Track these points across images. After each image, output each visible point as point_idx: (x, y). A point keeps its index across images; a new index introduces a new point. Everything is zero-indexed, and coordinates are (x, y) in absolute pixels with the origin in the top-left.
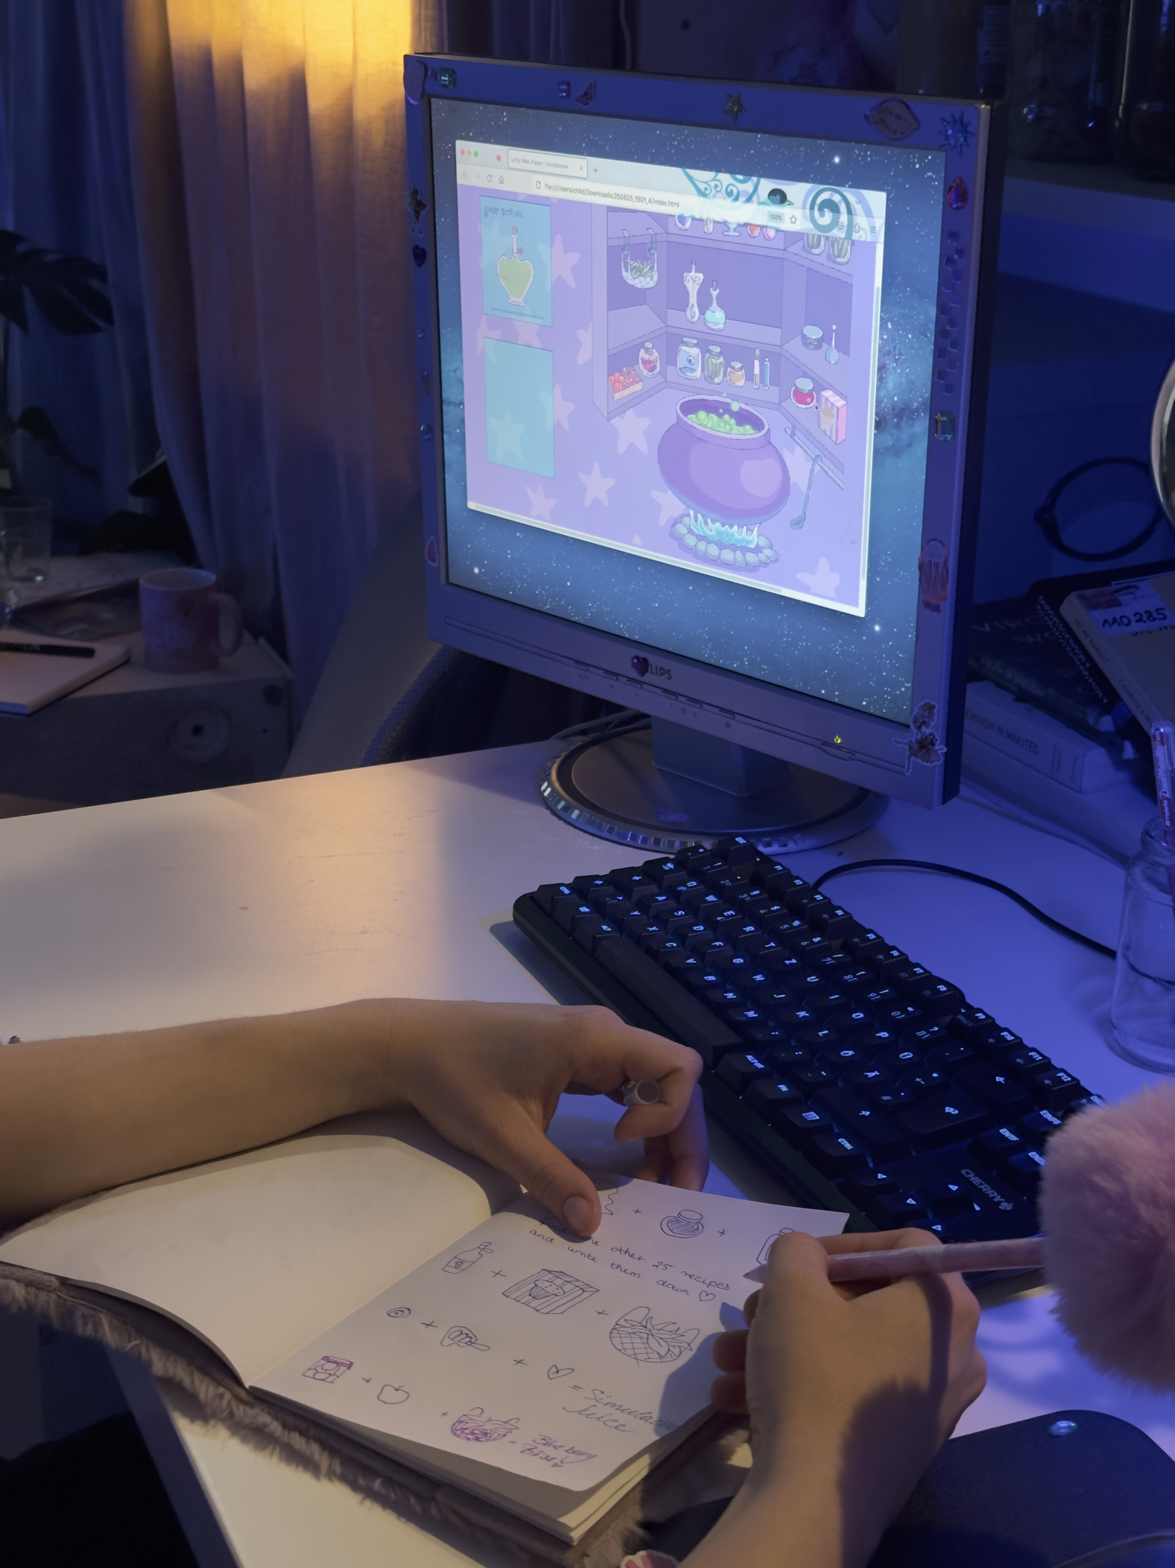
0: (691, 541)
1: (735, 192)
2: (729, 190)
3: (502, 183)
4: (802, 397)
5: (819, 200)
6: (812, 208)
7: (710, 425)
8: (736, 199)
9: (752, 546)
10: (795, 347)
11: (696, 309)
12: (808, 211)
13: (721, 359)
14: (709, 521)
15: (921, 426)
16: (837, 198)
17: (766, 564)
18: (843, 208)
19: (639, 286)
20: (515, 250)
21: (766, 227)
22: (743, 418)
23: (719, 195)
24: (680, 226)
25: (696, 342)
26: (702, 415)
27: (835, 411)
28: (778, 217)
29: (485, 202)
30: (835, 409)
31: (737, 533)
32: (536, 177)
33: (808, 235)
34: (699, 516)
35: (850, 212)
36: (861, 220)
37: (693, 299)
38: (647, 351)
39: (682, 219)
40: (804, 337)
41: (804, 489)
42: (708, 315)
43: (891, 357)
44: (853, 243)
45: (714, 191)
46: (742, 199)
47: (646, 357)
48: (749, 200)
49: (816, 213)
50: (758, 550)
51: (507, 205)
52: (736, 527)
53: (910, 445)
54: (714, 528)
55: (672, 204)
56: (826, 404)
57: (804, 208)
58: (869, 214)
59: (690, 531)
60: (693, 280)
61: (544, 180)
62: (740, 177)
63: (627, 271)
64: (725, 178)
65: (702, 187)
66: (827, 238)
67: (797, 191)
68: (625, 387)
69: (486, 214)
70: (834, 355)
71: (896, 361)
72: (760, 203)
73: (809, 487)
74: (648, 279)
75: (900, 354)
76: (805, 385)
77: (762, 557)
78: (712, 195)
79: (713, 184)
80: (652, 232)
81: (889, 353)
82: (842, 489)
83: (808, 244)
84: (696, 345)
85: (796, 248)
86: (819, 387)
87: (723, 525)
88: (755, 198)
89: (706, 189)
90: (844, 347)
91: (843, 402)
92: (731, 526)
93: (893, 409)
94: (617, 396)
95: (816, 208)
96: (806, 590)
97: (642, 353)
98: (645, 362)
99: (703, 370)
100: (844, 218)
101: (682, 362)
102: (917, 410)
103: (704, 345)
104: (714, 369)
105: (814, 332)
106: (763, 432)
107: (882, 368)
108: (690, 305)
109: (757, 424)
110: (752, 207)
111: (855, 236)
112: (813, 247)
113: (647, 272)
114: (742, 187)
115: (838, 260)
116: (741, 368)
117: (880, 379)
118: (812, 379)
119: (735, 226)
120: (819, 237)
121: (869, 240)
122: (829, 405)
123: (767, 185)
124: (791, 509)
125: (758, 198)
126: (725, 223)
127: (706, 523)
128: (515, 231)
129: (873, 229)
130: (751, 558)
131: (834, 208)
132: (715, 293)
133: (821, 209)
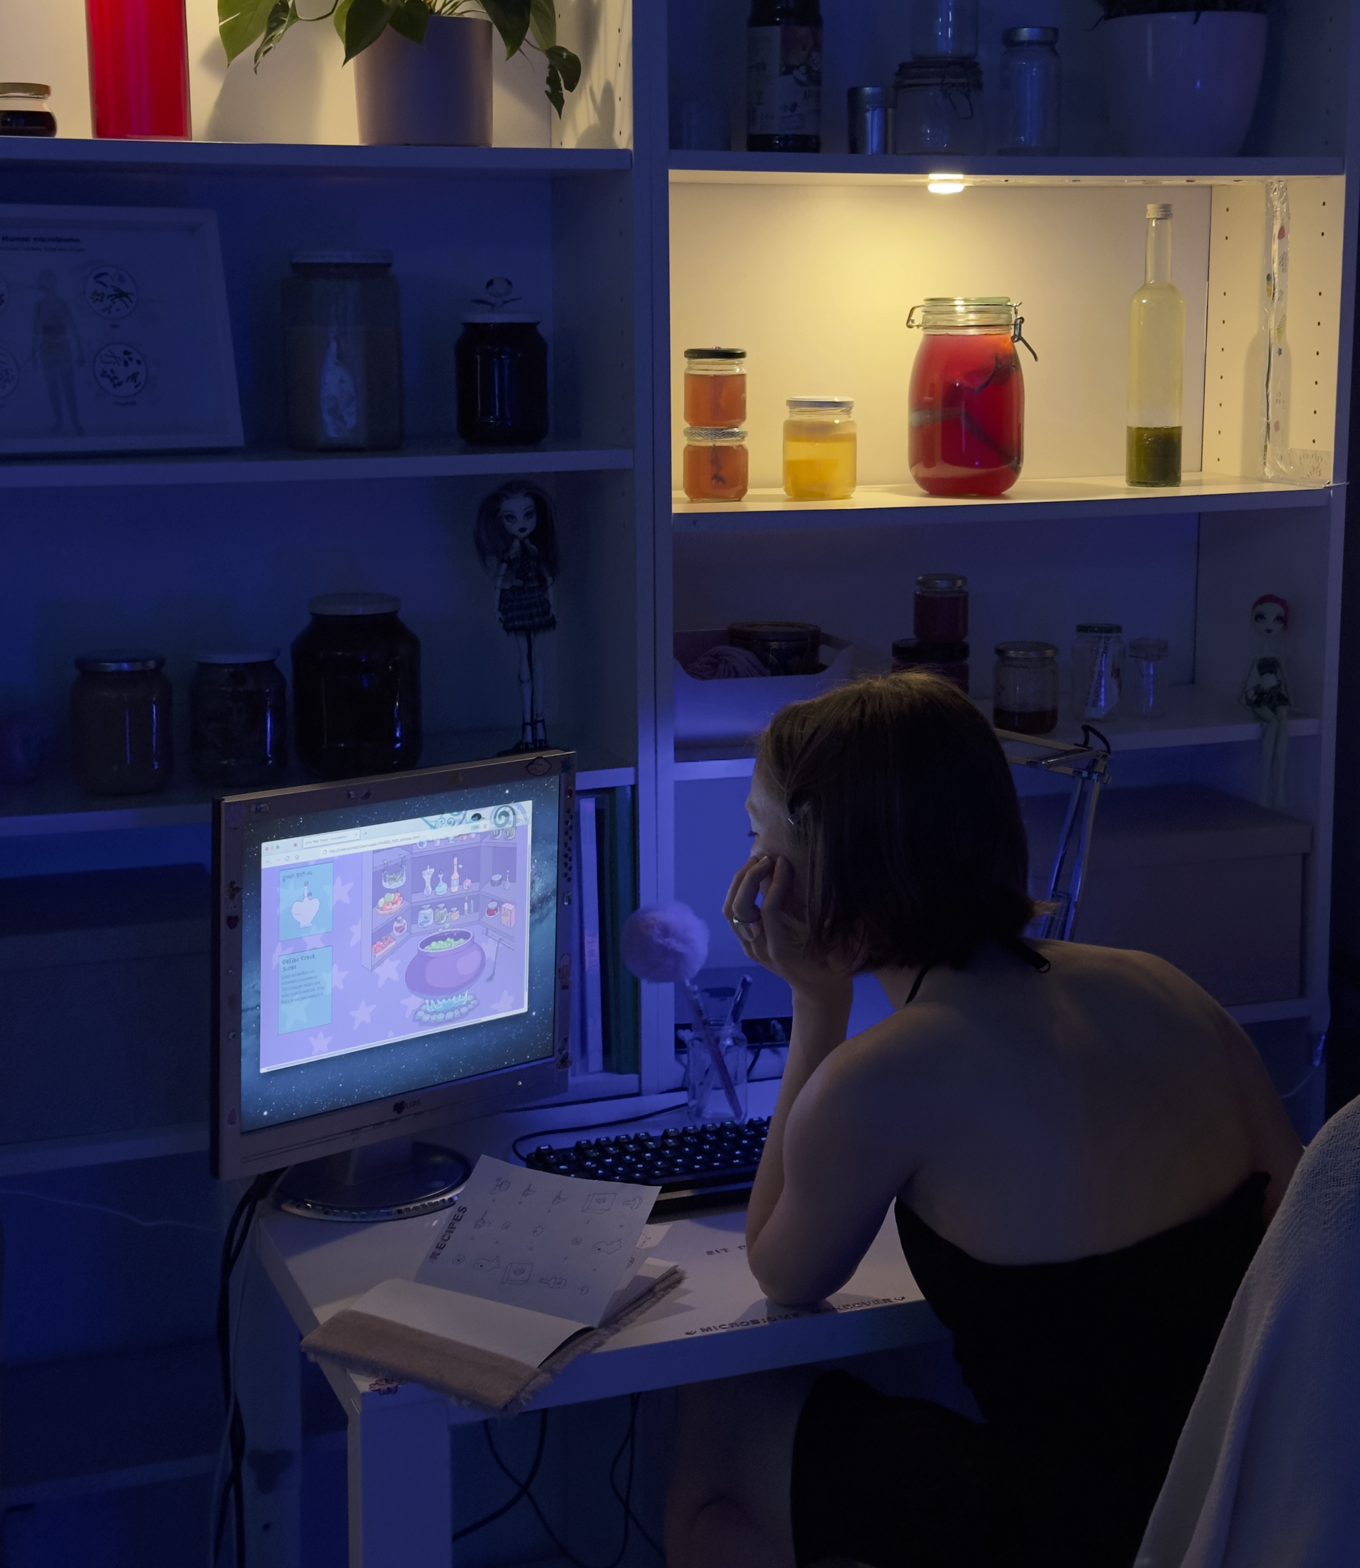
0: (426, 1018)
1: (453, 820)
2: (449, 821)
3: (297, 858)
4: (491, 912)
5: (499, 813)
6: (495, 817)
7: (438, 948)
8: (453, 824)
9: (464, 1003)
10: (488, 889)
11: (430, 888)
12: (493, 820)
13: (445, 910)
14: (438, 1001)
15: (552, 903)
16: (507, 809)
17: (473, 1009)
18: (511, 813)
19: (393, 888)
20: (306, 895)
21: (470, 834)
22: (457, 936)
23: (444, 825)
24: (420, 847)
25: (429, 906)
26: (434, 944)
27: (509, 913)
28: (477, 827)
29: (283, 874)
30: (509, 911)
31: (455, 1000)
32: (323, 849)
33: (493, 831)
34: (432, 1002)
35: (514, 814)
36: (520, 816)
37: (428, 883)
38: (399, 922)
39: (421, 844)
40: (492, 881)
41: (493, 958)
42: (438, 889)
43: (537, 876)
44: (516, 828)
45: (440, 824)
46: (457, 824)
47: (398, 925)
48: (461, 823)
49: (497, 819)
50: (468, 1003)
51: (300, 870)
52: (455, 997)
53: (547, 914)
54: (441, 1004)
55: (415, 838)
56: (505, 910)
57: (491, 818)
58: (524, 812)
59: (426, 1012)
60: (428, 874)
61: (328, 848)
62: (456, 813)
63: (385, 881)
64: (447, 816)
65: (433, 824)
66: (503, 830)
67: (485, 812)
68: (383, 948)
69: (284, 880)
70: (508, 884)
71: (539, 876)
72: (467, 823)
73: (496, 957)
74: (400, 882)
75: (541, 873)
76: (493, 905)
77: (470, 1006)
78: (439, 826)
79: (440, 821)
80: (402, 856)
81: (535, 874)
82: (513, 950)
83: (493, 835)
84: (430, 908)
85: (487, 839)
86: (500, 903)
87: (447, 999)
88: (464, 822)
89: (436, 824)
90: (513, 880)
91: (513, 906)
92: (452, 998)
93: (539, 900)
94: (378, 955)
95: (497, 817)
96: (496, 1012)
97: (396, 925)
98: (397, 929)
99: (434, 919)
100: (511, 817)
101: (421, 919)
102: (550, 896)
103: (434, 906)
104: (441, 916)
105: (497, 877)
106: (470, 939)
107: (533, 882)
108: (426, 887)
109: (466, 935)
110: (463, 825)
111: (517, 825)
112: (496, 836)
113: (399, 878)
114: (456, 818)
115: (510, 838)
116: (457, 910)
117: (532, 888)
118: (496, 901)
119: (452, 838)
120: (499, 831)
121: (524, 824)
122: (506, 911)
123: (471, 813)
124: (486, 973)
125: (466, 821)
126: (447, 839)
127: (436, 1003)
128: (306, 884)
129: (526, 819)
130: (463, 1010)
131: (506, 814)
132: (441, 876)
133: (500, 816)
